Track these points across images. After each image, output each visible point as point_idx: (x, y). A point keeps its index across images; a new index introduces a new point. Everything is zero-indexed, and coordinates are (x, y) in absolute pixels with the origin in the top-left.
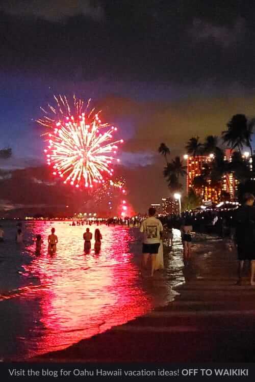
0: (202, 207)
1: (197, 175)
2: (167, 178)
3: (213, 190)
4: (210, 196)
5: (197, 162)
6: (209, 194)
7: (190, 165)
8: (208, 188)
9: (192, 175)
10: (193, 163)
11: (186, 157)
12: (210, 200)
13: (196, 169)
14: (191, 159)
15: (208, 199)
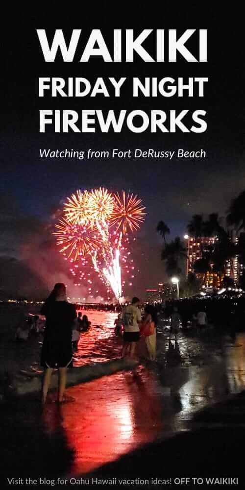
0: (203, 294)
1: (198, 258)
2: (166, 260)
3: (216, 275)
4: (211, 282)
5: (198, 244)
6: (210, 280)
7: (191, 247)
8: (210, 273)
9: (193, 257)
10: (194, 244)
11: (186, 237)
12: (211, 287)
13: (198, 251)
14: (192, 240)
15: (210, 285)
